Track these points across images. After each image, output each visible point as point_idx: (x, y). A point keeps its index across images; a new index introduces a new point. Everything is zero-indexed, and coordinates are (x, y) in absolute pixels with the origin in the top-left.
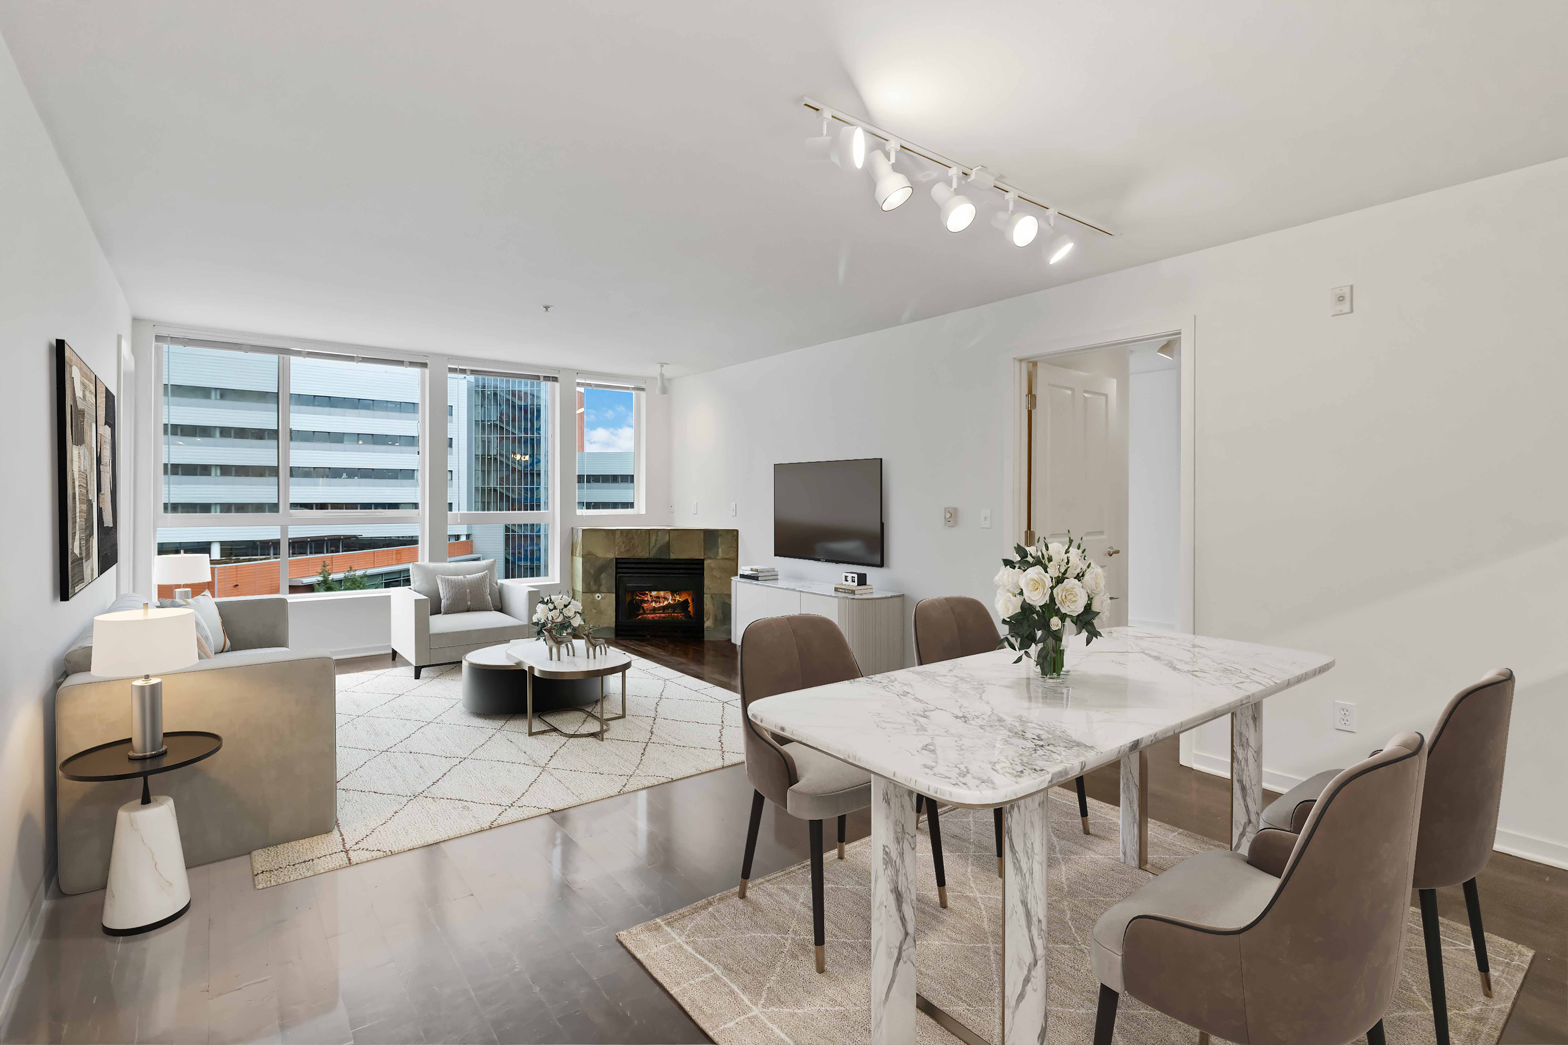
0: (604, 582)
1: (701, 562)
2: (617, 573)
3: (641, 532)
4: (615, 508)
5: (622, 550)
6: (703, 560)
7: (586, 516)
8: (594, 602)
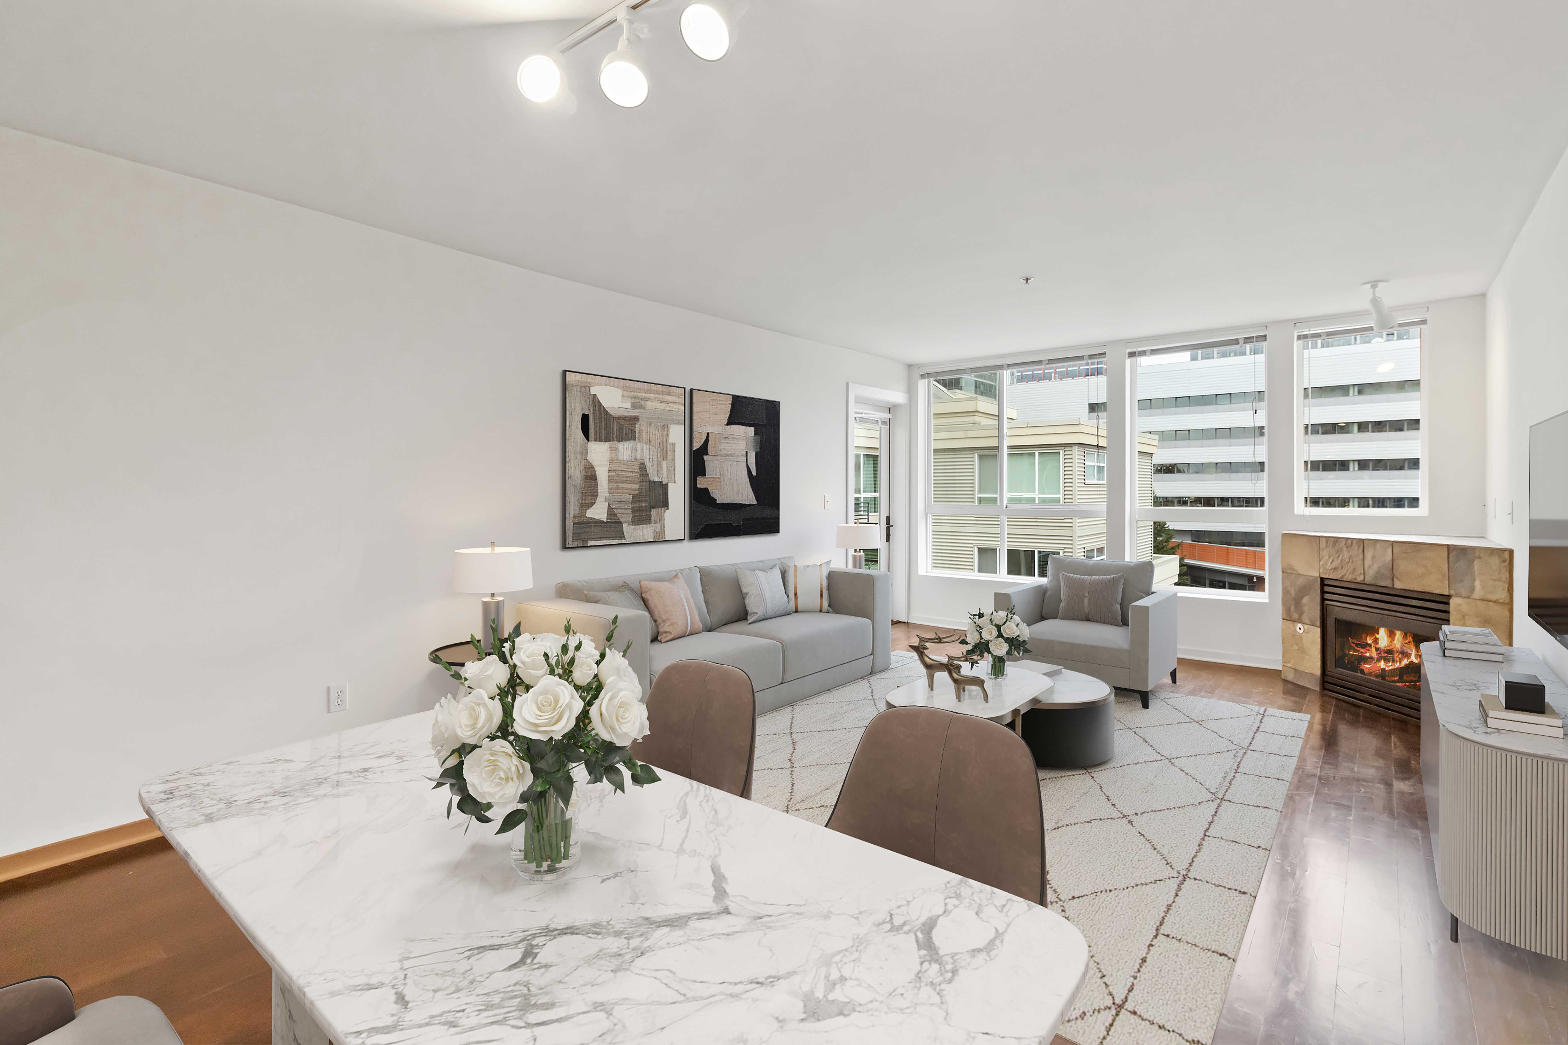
0: (1306, 608)
1: (1444, 600)
2: (1323, 600)
3: (1352, 543)
4: (1384, 506)
5: (1327, 567)
6: (1449, 596)
7: (1310, 516)
8: (1294, 634)
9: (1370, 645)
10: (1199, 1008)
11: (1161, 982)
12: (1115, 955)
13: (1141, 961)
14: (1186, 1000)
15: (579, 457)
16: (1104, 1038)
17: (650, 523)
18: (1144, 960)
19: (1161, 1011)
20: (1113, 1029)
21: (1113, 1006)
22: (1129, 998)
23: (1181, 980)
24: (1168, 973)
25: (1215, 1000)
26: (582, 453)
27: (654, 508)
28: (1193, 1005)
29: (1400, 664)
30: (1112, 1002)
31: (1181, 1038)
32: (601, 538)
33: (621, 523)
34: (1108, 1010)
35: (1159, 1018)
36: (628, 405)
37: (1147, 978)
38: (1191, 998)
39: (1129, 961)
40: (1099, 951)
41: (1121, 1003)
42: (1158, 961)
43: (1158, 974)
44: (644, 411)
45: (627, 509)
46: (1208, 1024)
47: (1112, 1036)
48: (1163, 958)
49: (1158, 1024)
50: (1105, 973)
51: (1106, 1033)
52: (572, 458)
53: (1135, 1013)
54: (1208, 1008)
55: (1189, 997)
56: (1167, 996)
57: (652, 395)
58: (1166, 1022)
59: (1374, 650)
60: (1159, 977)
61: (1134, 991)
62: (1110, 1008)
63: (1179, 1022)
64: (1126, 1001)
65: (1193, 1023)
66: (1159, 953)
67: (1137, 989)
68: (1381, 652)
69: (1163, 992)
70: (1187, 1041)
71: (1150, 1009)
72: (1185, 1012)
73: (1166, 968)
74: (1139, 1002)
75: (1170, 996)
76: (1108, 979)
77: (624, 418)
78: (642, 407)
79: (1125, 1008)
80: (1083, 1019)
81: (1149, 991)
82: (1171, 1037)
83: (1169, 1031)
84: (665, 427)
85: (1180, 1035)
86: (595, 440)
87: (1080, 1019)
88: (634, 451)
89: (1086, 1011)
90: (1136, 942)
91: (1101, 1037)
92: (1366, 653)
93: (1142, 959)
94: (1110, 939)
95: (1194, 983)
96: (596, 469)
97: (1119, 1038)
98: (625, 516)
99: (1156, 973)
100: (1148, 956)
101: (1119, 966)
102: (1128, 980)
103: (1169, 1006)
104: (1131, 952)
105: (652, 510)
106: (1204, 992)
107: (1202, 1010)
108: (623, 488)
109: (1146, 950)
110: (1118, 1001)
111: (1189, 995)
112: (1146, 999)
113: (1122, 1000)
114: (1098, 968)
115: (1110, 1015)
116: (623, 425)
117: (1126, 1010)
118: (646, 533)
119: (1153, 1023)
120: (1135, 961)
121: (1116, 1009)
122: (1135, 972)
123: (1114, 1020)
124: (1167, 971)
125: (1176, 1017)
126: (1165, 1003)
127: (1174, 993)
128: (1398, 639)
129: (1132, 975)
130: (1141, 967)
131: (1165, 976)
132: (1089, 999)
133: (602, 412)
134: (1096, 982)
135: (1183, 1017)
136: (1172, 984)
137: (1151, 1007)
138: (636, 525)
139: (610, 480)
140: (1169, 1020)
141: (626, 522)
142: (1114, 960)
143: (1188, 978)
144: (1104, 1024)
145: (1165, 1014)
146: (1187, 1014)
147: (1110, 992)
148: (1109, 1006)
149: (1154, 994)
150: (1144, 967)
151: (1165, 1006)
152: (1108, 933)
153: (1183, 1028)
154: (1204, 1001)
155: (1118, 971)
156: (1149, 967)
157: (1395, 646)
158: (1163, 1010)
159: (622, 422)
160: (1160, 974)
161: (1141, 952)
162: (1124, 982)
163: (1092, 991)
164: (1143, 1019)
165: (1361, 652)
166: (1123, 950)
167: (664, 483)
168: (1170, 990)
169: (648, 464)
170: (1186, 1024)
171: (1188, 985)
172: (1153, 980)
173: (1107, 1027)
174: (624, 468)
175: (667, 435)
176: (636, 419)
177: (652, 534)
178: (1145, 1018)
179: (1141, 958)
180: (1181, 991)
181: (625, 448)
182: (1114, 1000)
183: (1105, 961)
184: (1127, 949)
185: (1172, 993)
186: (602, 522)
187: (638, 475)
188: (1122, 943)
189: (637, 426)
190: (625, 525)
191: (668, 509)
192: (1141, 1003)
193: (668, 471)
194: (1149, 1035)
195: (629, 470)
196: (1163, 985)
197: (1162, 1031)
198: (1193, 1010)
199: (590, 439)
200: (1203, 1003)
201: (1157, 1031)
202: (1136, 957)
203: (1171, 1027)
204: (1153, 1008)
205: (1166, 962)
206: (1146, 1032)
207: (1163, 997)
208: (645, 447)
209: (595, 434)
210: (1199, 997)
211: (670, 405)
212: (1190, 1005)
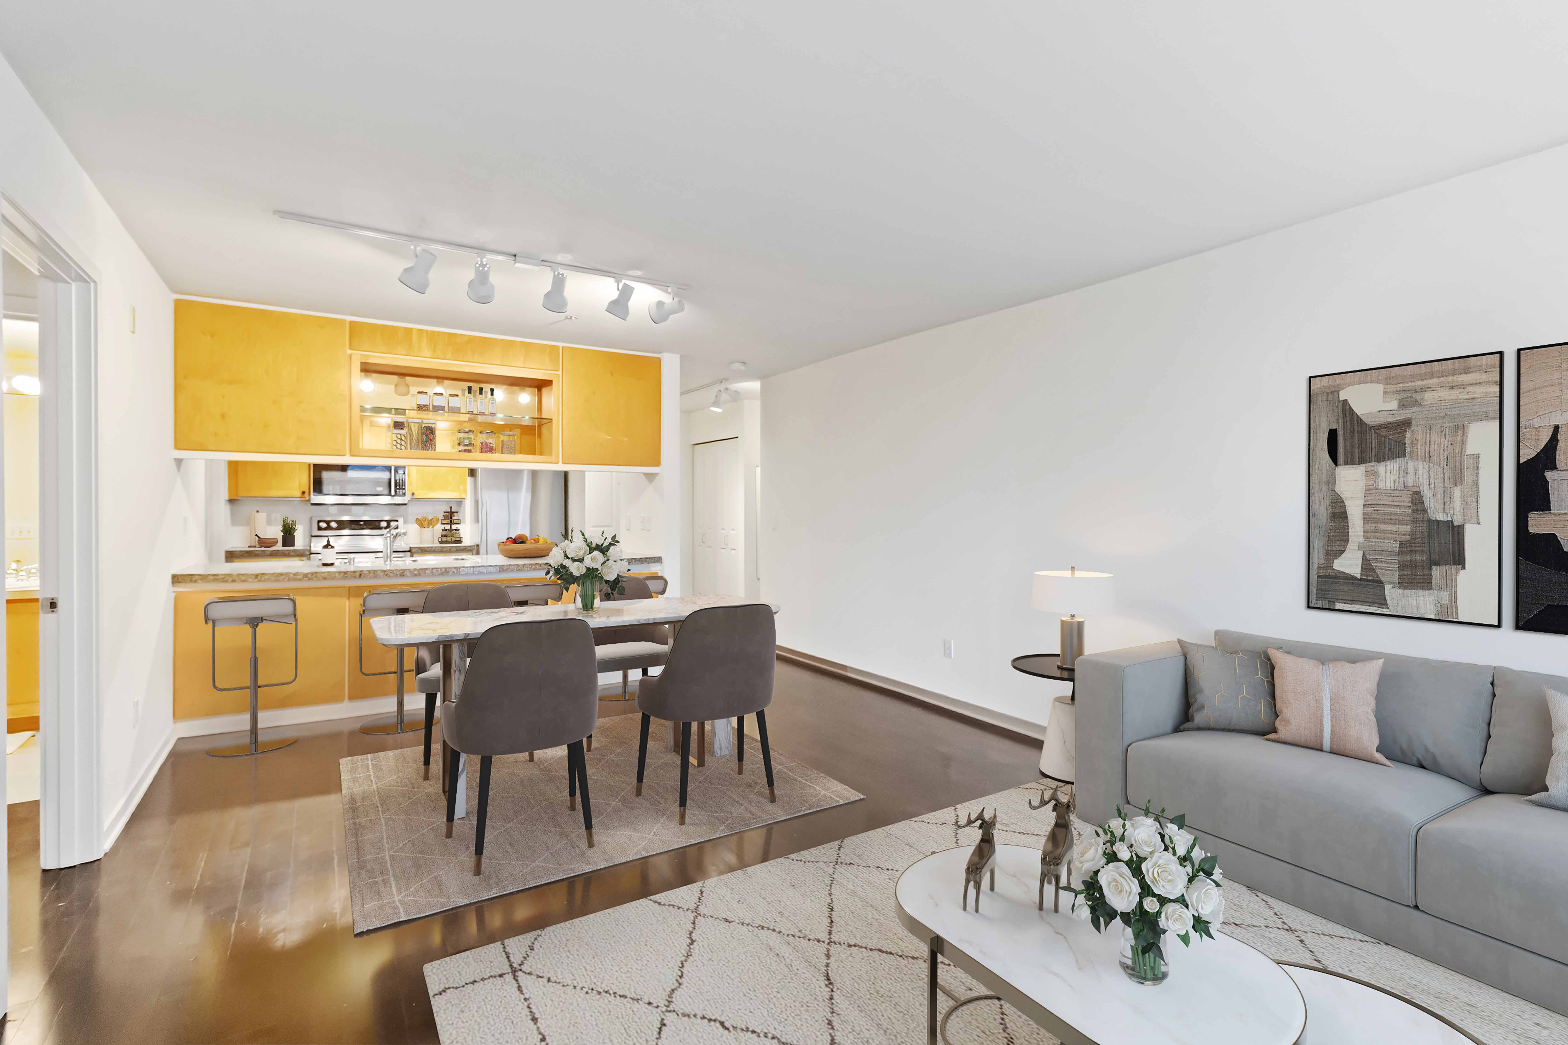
10: (456, 1018)
11: (503, 1013)
12: (561, 1003)
13: (536, 1016)
14: (471, 1015)
15: (1324, 488)
16: (504, 948)
17: (1430, 588)
18: (535, 1020)
19: (483, 992)
20: (505, 956)
21: (520, 968)
22: (514, 982)
23: (489, 1029)
24: (504, 1026)
25: (448, 1036)
26: (1328, 483)
27: (1437, 564)
28: (463, 1016)
30: (523, 969)
31: (455, 986)
32: (1353, 602)
33: (1381, 582)
34: (520, 963)
35: (480, 986)
36: (1394, 405)
37: (516, 1007)
38: (469, 1021)
39: (545, 1008)
40: (575, 995)
41: (517, 974)
42: (523, 1030)
43: (512, 1018)
44: (1419, 409)
45: (1391, 563)
46: (442, 1012)
47: (501, 953)
48: (521, 1037)
49: (479, 982)
50: (551, 984)
51: (506, 951)
52: (1317, 489)
53: (501, 976)
54: (449, 1025)
55: (471, 1020)
56: (488, 1006)
57: (1435, 380)
58: (473, 988)
60: (509, 1016)
61: (516, 990)
62: (520, 965)
63: (465, 996)
64: (514, 978)
65: (453, 1003)
66: (529, 1038)
67: (516, 992)
69: (495, 1007)
70: (449, 988)
71: (492, 986)
72: (465, 1006)
73: (511, 1029)
74: (505, 985)
75: (486, 1008)
76: (543, 982)
77: (1388, 426)
78: (1416, 403)
79: (511, 974)
80: (529, 946)
81: (505, 998)
82: (462, 982)
83: (467, 984)
84: (1460, 429)
85: (457, 988)
86: (1346, 463)
87: (530, 945)
88: (1402, 475)
89: (532, 952)
90: (559, 1031)
91: (506, 947)
93: (536, 1019)
94: (582, 1013)
95: (476, 1036)
96: (1347, 503)
97: (496, 955)
98: (1389, 573)
99: (514, 1017)
100: (535, 1027)
101: (547, 997)
102: (528, 993)
103: (481, 1000)
104: (552, 1018)
105: (1434, 568)
106: (462, 1035)
107: (453, 1018)
108: (1384, 531)
109: (543, 1031)
110: (519, 974)
111: (473, 1022)
112: (502, 992)
113: (517, 976)
114: (559, 983)
115: (515, 961)
116: (1385, 436)
117: (508, 973)
118: (1422, 603)
119: (482, 980)
120: (539, 1012)
121: (516, 968)
122: (530, 1004)
123: (509, 961)
124: (508, 1027)
125: (469, 997)
126: (486, 1000)
127: (486, 1014)
129: (531, 1000)
130: (531, 1012)
131: (504, 1021)
132: (539, 959)
133: (1356, 423)
134: (549, 972)
135: (464, 1001)
136: (494, 1019)
137: (493, 989)
138: (1406, 589)
139: (1366, 518)
140: (473, 990)
141: (1389, 583)
142: (557, 999)
143: (485, 1036)
144: (513, 954)
145: (479, 992)
146: (463, 1006)
147: (531, 974)
148: (522, 966)
149: (500, 1000)
150: (528, 1014)
151: (484, 998)
152: (590, 1018)
153: (458, 994)
154: (456, 1028)
155: (544, 993)
156: (524, 1018)
158: (483, 994)
159: (1383, 432)
160: (510, 1019)
161: (545, 1025)
162: (530, 989)
163: (544, 965)
164: (491, 976)
166: (560, 1013)
167: (1455, 524)
168: (491, 1013)
169: (1427, 494)
170: (458, 998)
171: (480, 1029)
172: (511, 1010)
173: (509, 954)
174: (1386, 500)
175: (1463, 443)
176: (1406, 424)
177: (1432, 607)
178: (491, 979)
179: (539, 1020)
180: (482, 1020)
181: (1389, 471)
182: (523, 972)
183: (562, 992)
184: (558, 1017)
185: (488, 1012)
186: (1354, 578)
187: (1409, 511)
188: (568, 1019)
189: (1408, 435)
190: (1388, 588)
191: (1464, 568)
192: (502, 985)
193: (1464, 502)
194: (478, 971)
195: (1395, 503)
196: (500, 1012)
197: (471, 980)
198: (461, 1013)
199: (1338, 463)
200: (457, 1024)
201: (475, 977)
202: (544, 1017)
203: (467, 988)
204: (492, 989)
205: (515, 1035)
206: (481, 971)
207: (491, 1003)
208: (1421, 466)
209: (1345, 455)
210: (463, 1027)
211: (1469, 389)
212: (465, 1015)
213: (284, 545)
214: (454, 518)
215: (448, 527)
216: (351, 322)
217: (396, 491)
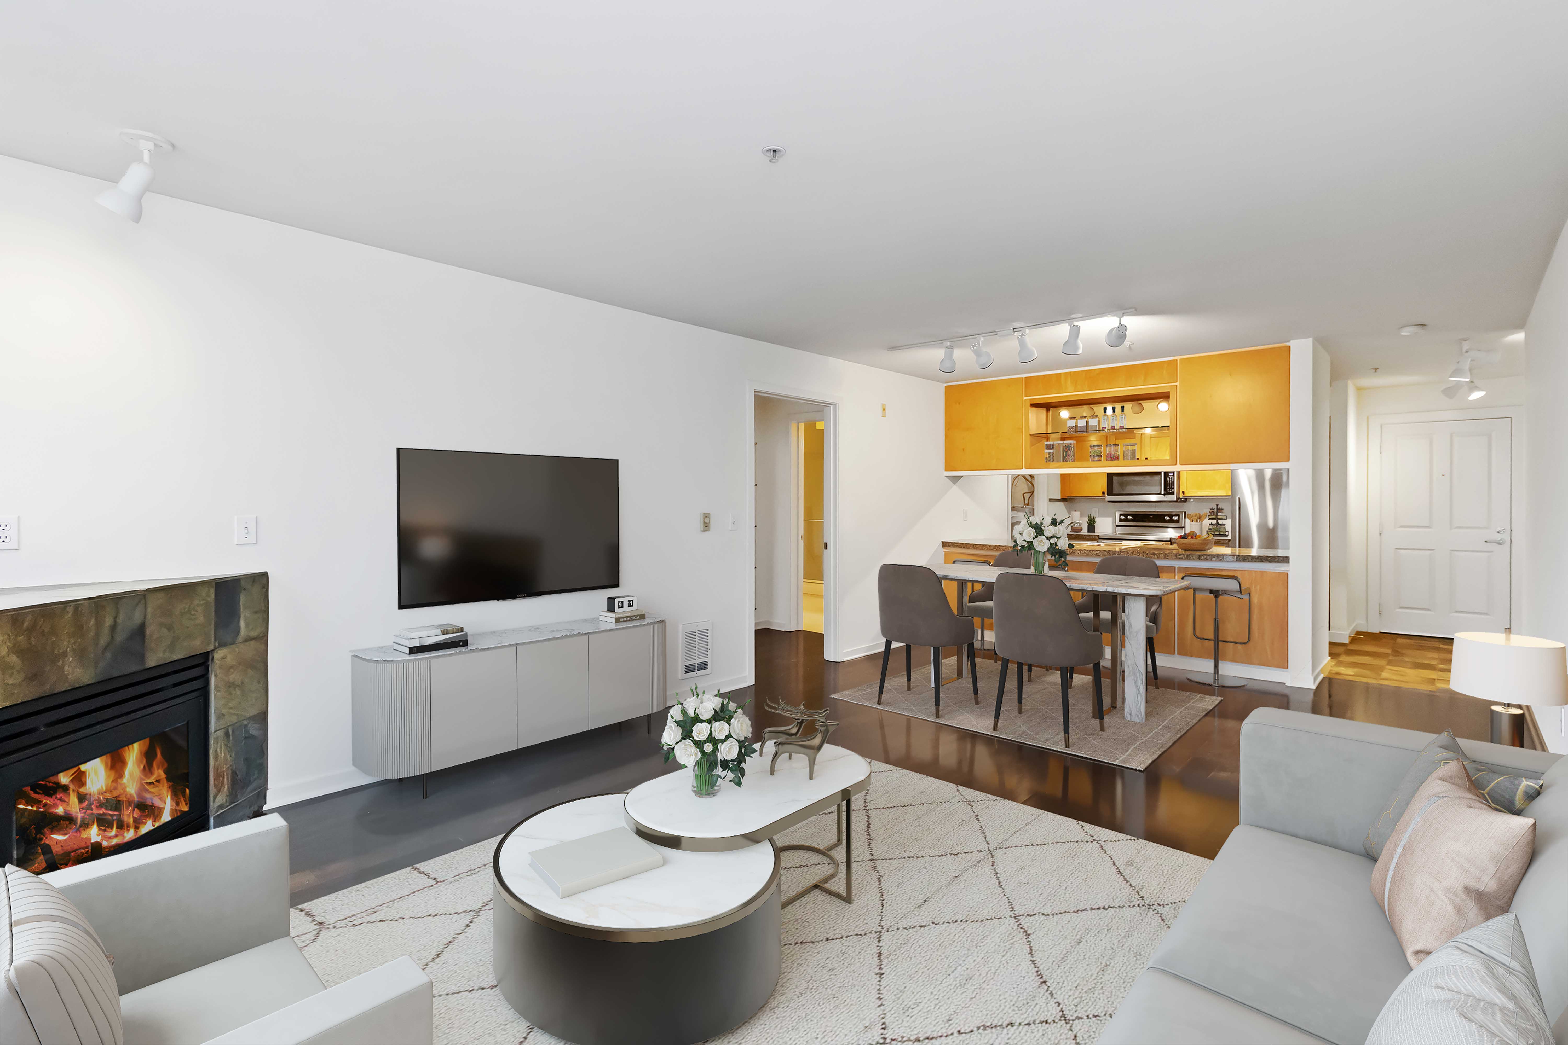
6: (211, 652)
9: (65, 788)
29: (136, 832)
59: (76, 800)
68: (90, 805)
92: (55, 806)
128: (131, 775)
157: (124, 789)
165: (45, 805)
213: (1088, 532)
214: (1219, 514)
215: (1214, 522)
216: (1026, 378)
217: (1165, 490)
